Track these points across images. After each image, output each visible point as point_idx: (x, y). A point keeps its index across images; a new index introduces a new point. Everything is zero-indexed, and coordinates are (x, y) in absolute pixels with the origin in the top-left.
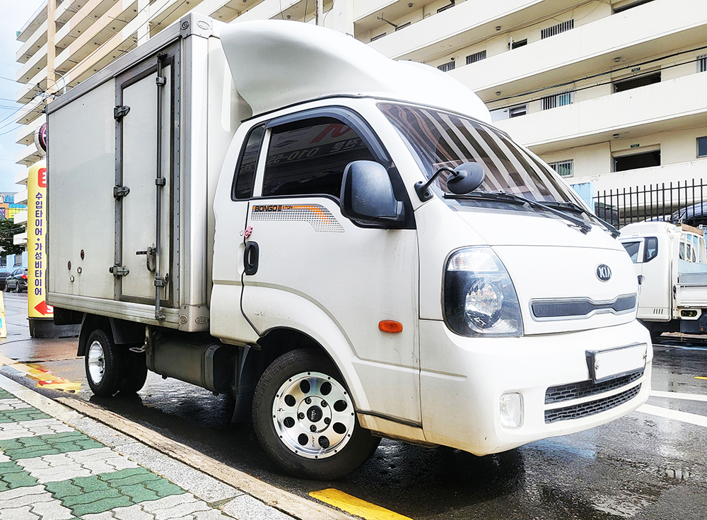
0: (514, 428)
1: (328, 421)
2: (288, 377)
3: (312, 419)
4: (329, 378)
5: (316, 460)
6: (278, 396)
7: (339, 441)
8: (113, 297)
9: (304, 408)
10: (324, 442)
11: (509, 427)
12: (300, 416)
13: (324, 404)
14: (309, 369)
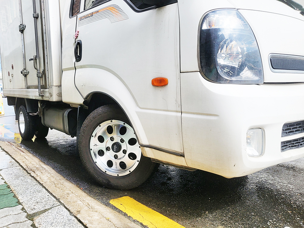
0: (257, 156)
1: (125, 152)
2: (98, 124)
3: (115, 150)
4: (124, 124)
5: (118, 177)
6: (93, 136)
7: (133, 165)
8: (24, 87)
9: (110, 144)
10: (123, 165)
11: (253, 156)
12: (108, 149)
13: (122, 141)
14: (111, 119)
